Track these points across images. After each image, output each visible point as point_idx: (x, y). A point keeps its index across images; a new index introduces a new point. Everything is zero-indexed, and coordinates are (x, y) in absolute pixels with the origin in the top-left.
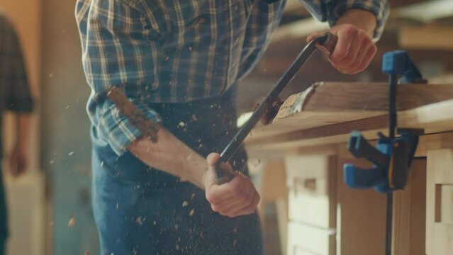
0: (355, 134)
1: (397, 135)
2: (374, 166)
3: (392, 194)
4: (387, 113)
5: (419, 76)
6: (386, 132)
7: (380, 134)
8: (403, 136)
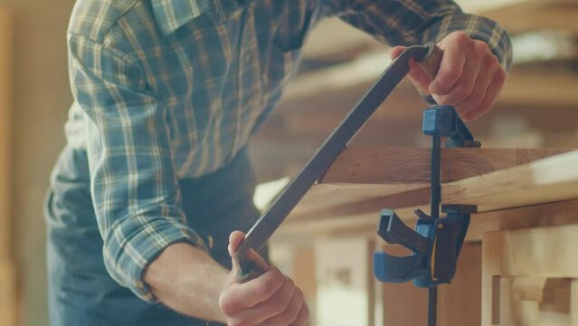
0: (386, 212)
1: (440, 214)
2: (412, 254)
3: (435, 289)
4: (429, 185)
5: (470, 138)
6: (427, 210)
7: (419, 213)
8: (449, 214)
